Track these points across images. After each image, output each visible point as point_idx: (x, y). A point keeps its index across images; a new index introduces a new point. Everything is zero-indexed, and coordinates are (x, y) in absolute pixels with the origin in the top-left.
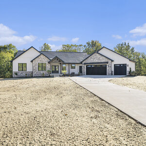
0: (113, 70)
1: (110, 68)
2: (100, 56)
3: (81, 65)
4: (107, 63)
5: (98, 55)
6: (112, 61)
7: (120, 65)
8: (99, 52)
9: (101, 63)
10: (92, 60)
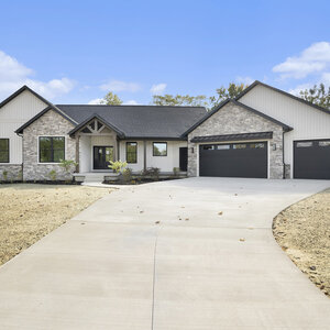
0: (290, 160)
1: (280, 155)
2: (244, 114)
3: (184, 145)
4: (270, 135)
5: (236, 109)
6: (287, 129)
7: (315, 142)
8: (242, 101)
9: (248, 136)
10: (217, 125)
